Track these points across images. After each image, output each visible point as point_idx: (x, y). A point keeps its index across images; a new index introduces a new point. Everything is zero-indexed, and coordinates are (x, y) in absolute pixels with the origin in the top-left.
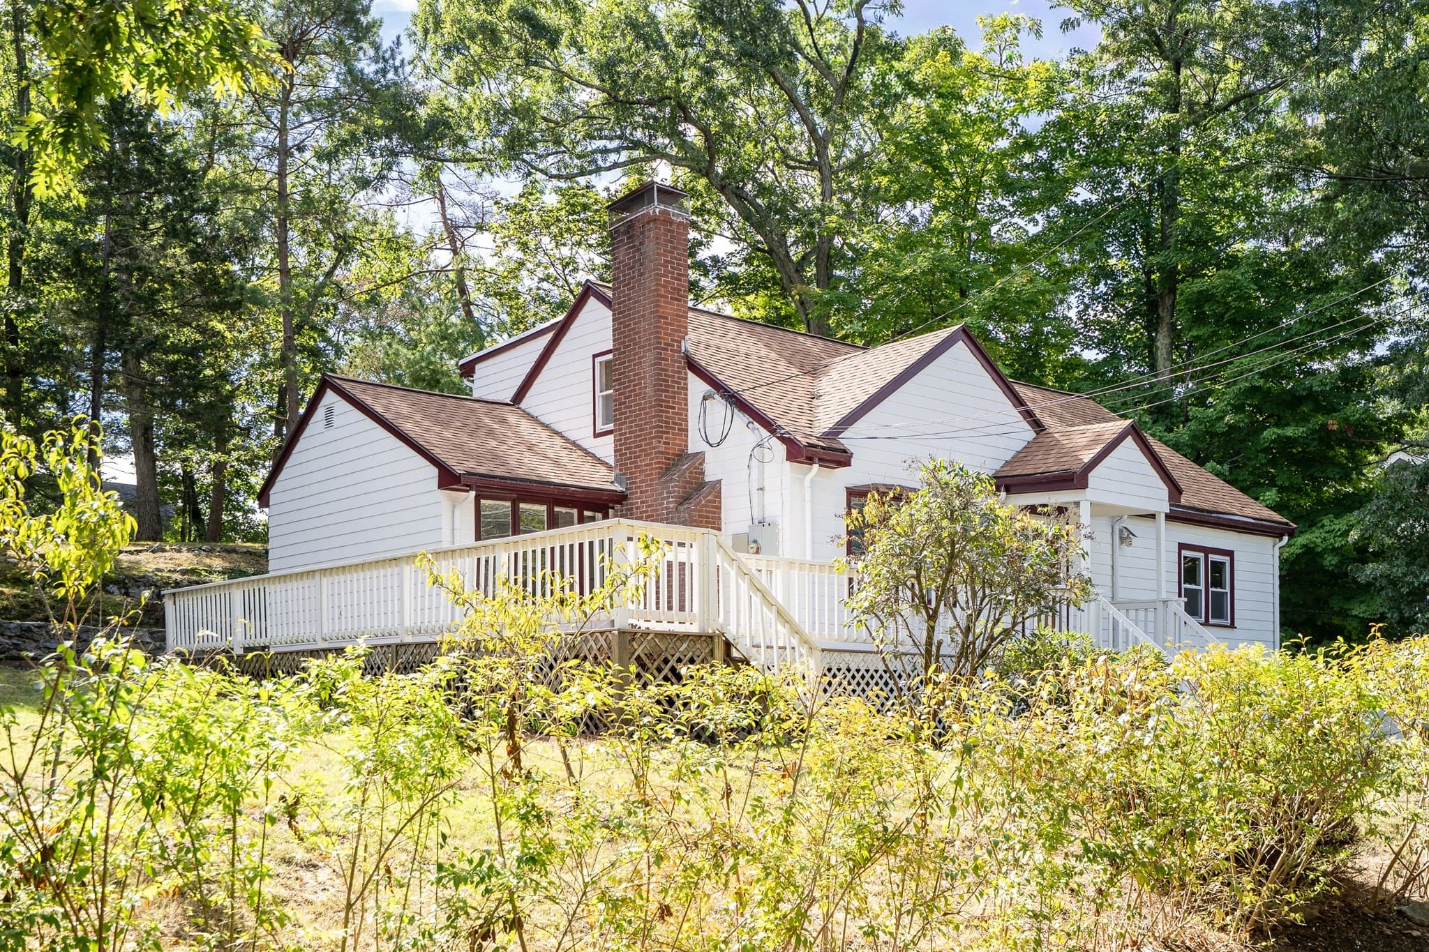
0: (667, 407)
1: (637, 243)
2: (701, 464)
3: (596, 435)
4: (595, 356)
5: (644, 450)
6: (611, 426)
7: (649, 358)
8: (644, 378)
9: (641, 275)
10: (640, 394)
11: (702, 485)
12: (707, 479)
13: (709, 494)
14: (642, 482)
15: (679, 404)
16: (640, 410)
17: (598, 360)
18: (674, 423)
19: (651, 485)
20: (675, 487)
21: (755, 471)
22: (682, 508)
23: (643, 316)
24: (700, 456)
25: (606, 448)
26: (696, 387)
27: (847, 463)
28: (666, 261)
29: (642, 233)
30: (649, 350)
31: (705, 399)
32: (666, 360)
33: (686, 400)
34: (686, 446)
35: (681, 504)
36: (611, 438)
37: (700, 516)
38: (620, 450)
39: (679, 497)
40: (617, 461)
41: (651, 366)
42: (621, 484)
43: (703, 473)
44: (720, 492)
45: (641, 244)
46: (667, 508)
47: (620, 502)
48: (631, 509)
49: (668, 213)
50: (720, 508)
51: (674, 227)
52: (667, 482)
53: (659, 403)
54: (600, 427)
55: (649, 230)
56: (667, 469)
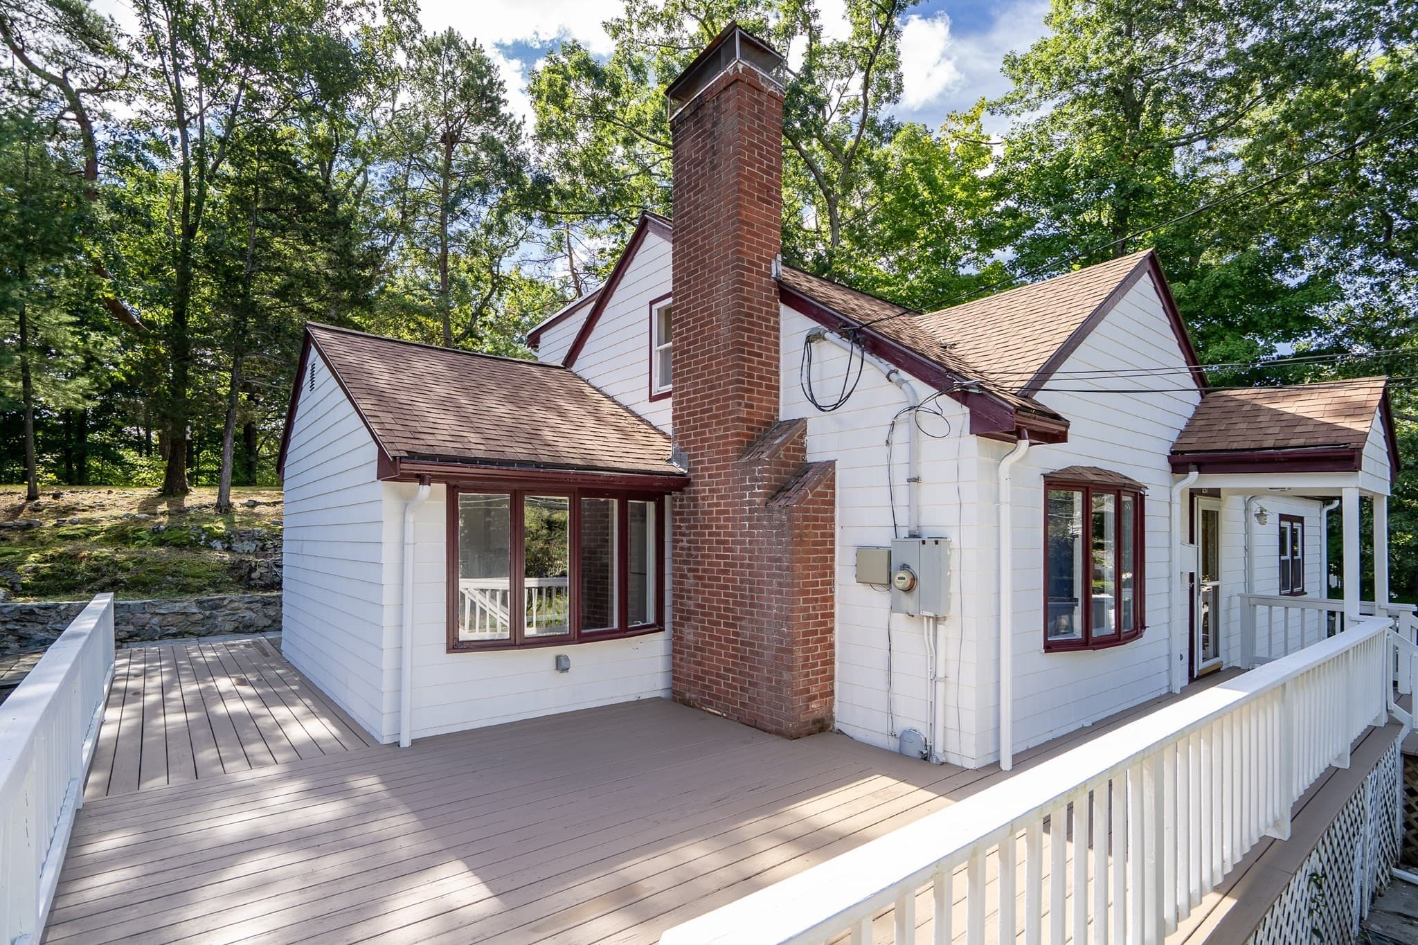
0: (750, 353)
1: (708, 126)
2: (801, 436)
3: (653, 399)
4: (652, 303)
5: (716, 416)
6: (669, 388)
7: (724, 283)
8: (718, 313)
9: (714, 168)
10: (710, 337)
11: (803, 469)
12: (810, 459)
13: (819, 482)
14: (710, 461)
15: (768, 350)
16: (710, 359)
17: (656, 307)
18: (760, 377)
19: (724, 467)
20: (763, 471)
21: (901, 452)
22: (775, 505)
23: (716, 226)
24: (798, 425)
25: (663, 414)
26: (794, 325)
27: (1061, 437)
28: (751, 144)
29: (716, 108)
30: (725, 272)
31: (809, 340)
32: (751, 285)
33: (777, 345)
34: (777, 410)
35: (773, 498)
36: (670, 400)
37: (806, 519)
38: (682, 416)
39: (771, 487)
40: (675, 431)
41: (727, 294)
42: (680, 462)
43: (804, 450)
44: (833, 480)
45: (715, 124)
46: (750, 503)
47: (680, 490)
48: (695, 499)
49: (755, 74)
50: (832, 503)
51: (764, 98)
52: (752, 463)
53: (739, 347)
54: (658, 389)
55: (727, 100)
56: (750, 444)
